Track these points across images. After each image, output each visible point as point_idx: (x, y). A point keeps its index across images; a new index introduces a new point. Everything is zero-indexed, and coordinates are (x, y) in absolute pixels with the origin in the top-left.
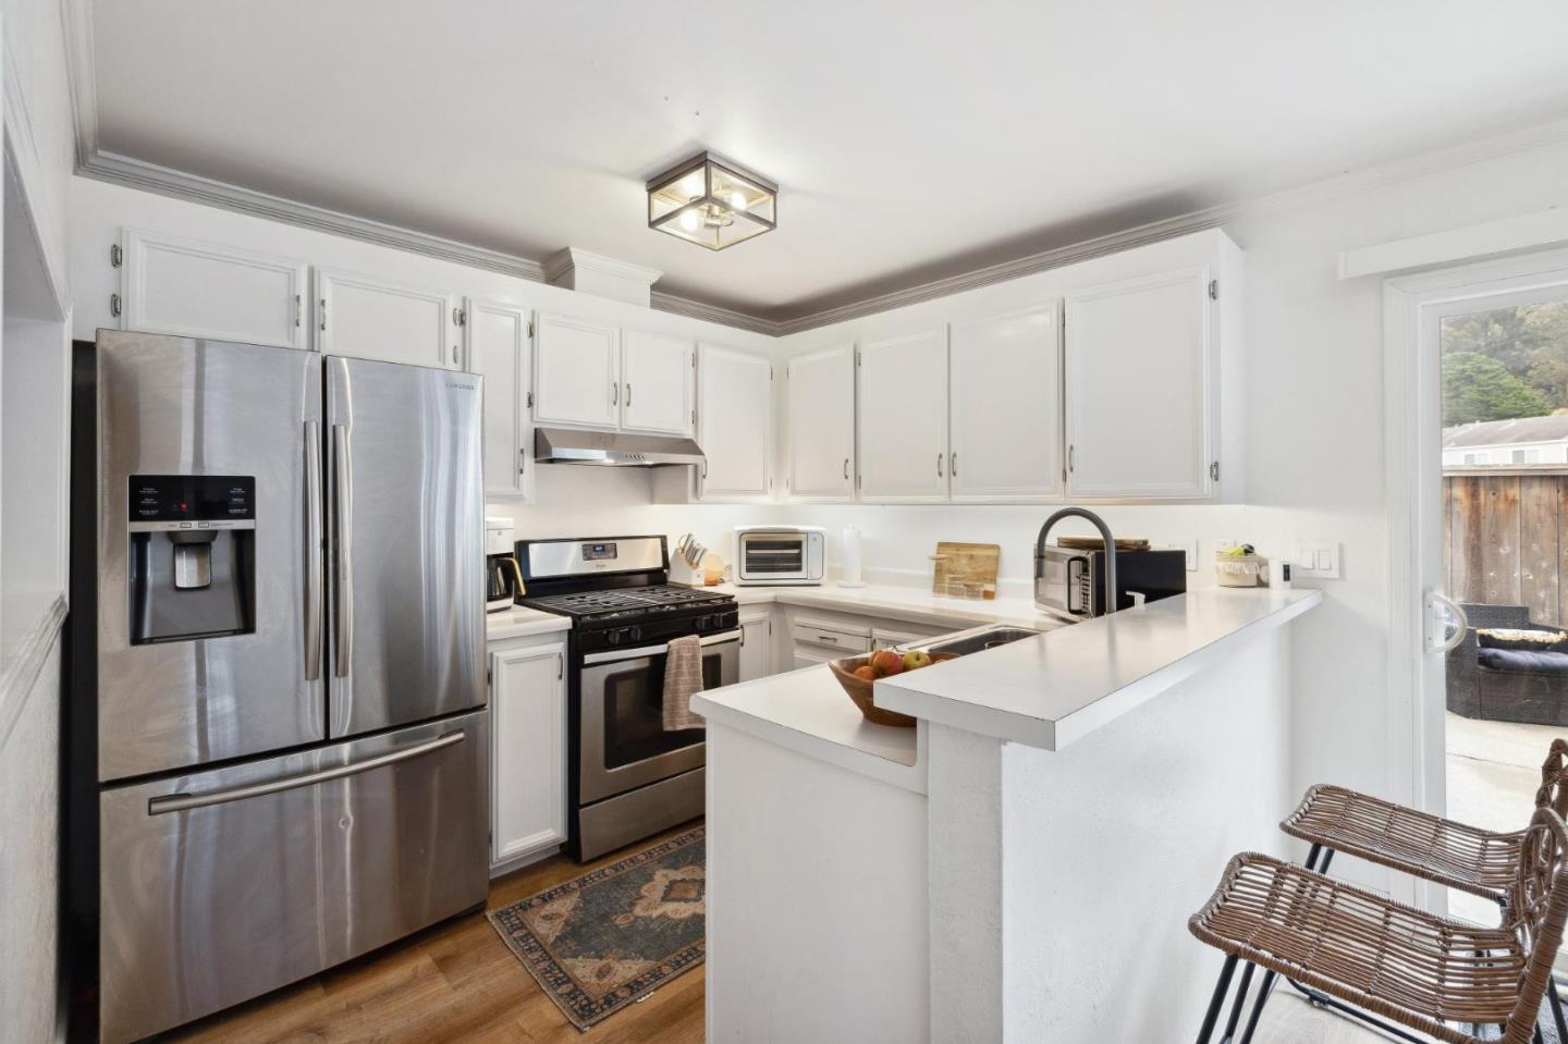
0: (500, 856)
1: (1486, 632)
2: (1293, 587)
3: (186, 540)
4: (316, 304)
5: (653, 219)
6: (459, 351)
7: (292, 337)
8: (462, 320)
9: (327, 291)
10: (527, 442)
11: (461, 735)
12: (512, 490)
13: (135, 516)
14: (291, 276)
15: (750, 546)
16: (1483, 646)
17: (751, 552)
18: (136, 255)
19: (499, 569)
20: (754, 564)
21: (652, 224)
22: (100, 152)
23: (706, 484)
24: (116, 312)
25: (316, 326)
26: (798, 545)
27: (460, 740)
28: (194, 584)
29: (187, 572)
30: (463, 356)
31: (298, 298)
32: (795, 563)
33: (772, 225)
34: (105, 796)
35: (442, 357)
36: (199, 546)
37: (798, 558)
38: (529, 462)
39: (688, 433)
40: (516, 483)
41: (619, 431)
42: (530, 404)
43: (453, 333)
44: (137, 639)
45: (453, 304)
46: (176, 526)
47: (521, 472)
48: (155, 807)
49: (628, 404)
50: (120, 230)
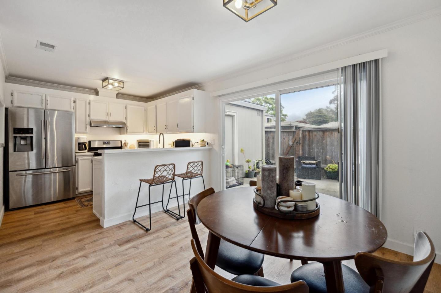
0: (79, 191)
1: (303, 161)
2: (209, 146)
3: (22, 137)
4: (46, 100)
5: (103, 86)
6: (74, 107)
7: (42, 106)
8: (75, 102)
9: (48, 98)
10: (88, 122)
11: (70, 170)
12: (85, 131)
13: (14, 133)
14: (42, 96)
15: (139, 142)
16: (303, 164)
17: (140, 144)
18: (15, 94)
19: (83, 145)
20: (140, 146)
21: (103, 87)
22: (10, 77)
23: (128, 131)
24: (12, 103)
25: (46, 104)
26: (149, 142)
27: (70, 171)
28: (24, 144)
29: (23, 142)
30: (75, 108)
31: (43, 100)
32: (148, 146)
33: (124, 88)
34: (10, 173)
35: (71, 108)
36: (25, 138)
37: (149, 145)
38: (88, 126)
39: (124, 121)
40: (86, 130)
41: (109, 121)
42: (89, 116)
43: (73, 105)
44: (15, 151)
45: (73, 99)
46: (21, 135)
47: (87, 128)
48: (17, 175)
49: (110, 116)
50: (13, 91)
